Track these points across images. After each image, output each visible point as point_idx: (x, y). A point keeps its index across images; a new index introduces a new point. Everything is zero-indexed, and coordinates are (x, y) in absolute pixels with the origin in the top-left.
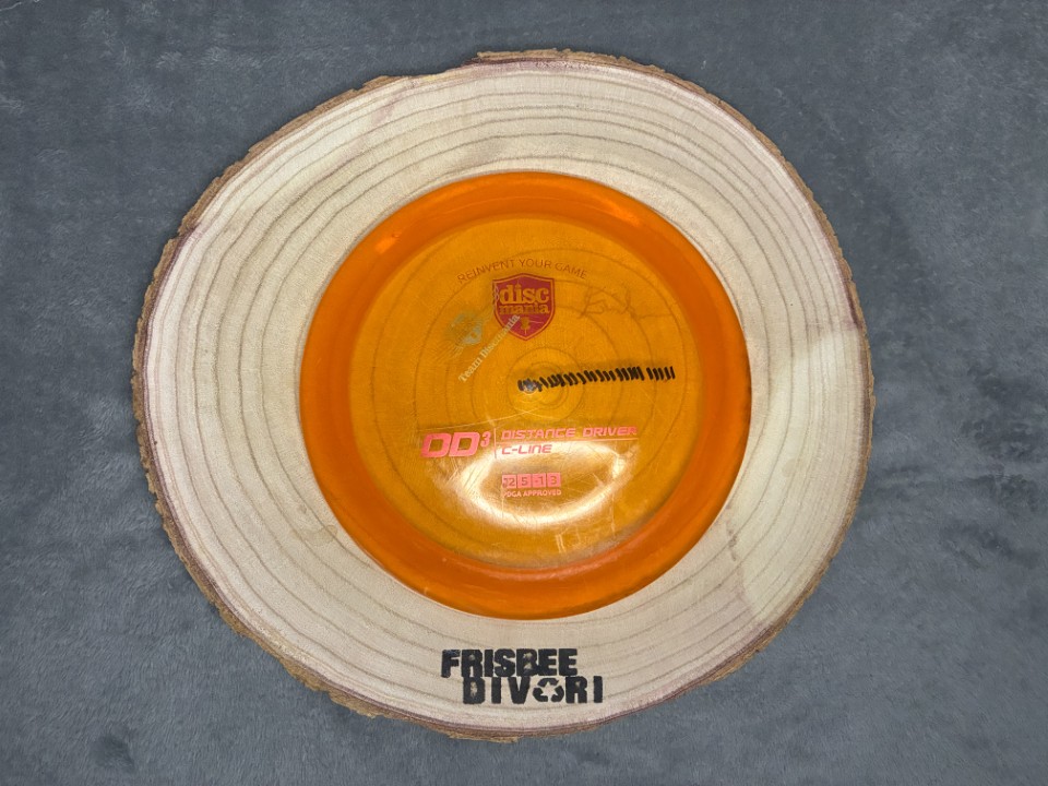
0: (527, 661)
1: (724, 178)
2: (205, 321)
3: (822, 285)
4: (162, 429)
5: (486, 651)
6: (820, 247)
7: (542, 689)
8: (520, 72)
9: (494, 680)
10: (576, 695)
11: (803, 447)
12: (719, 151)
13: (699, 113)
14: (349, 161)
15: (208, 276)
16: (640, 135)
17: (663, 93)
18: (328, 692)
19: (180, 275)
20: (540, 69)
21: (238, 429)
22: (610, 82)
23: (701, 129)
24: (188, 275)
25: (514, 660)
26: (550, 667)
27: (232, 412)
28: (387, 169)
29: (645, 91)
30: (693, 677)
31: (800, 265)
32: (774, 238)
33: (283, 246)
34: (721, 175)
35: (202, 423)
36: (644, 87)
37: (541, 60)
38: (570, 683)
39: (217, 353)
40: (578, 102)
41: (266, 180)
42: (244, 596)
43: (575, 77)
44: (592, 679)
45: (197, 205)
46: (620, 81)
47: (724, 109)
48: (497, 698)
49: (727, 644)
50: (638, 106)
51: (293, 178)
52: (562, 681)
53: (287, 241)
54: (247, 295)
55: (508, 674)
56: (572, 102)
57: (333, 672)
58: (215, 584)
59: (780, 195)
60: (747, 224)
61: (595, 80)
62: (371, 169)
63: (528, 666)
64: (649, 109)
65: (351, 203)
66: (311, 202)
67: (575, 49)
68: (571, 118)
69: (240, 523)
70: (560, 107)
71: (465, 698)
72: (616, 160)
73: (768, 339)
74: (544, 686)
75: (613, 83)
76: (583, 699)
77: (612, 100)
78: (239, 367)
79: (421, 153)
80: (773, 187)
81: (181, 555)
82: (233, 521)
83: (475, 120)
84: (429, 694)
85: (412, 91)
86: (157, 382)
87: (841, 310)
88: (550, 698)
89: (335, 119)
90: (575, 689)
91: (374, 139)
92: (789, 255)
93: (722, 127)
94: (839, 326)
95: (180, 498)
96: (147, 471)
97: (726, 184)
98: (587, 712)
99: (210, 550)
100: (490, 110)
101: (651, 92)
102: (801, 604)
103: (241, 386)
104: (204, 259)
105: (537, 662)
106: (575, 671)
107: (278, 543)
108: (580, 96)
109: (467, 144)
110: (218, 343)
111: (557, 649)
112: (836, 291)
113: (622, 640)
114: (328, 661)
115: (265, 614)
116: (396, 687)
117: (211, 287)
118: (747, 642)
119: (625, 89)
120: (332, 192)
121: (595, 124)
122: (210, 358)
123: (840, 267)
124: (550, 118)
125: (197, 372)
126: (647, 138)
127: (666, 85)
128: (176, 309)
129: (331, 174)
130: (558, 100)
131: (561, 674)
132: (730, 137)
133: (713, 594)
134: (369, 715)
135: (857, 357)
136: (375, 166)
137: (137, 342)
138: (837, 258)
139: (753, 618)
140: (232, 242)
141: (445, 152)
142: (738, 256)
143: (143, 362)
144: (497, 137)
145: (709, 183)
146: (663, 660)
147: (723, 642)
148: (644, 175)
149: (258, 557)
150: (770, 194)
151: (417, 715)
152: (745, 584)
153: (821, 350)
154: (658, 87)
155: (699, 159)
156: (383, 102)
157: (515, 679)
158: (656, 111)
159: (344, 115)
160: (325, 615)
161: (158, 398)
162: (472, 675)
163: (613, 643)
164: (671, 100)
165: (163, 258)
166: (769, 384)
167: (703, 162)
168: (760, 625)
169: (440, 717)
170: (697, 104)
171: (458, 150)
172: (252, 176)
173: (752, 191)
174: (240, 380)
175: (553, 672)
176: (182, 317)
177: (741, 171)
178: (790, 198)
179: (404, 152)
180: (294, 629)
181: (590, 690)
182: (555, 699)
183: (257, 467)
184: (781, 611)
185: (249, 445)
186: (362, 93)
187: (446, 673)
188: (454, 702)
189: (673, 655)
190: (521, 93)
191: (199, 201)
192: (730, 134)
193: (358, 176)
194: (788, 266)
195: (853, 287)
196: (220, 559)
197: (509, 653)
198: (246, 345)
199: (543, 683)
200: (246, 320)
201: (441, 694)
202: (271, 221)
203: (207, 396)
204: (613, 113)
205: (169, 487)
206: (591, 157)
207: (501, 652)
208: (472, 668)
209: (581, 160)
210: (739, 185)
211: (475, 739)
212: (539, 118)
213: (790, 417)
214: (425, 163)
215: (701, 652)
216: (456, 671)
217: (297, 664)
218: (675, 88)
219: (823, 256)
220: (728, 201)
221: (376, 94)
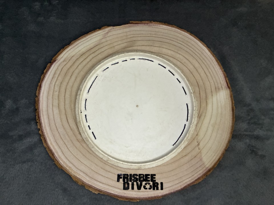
0: (141, 177)
1: (192, 52)
2: (57, 84)
3: (219, 78)
4: (43, 111)
5: (130, 174)
6: (218, 69)
7: (146, 186)
8: (140, 26)
9: (132, 182)
10: (156, 188)
11: (216, 120)
12: (191, 45)
13: (185, 36)
14: (97, 46)
15: (58, 72)
16: (171, 41)
17: (176, 31)
18: (84, 186)
19: (51, 72)
20: (145, 25)
21: (63, 111)
22: (163, 29)
23: (186, 40)
24: (53, 72)
25: (138, 177)
26: (148, 179)
27: (62, 107)
28: (106, 48)
29: (172, 31)
30: (189, 183)
31: (213, 73)
32: (206, 66)
33: (78, 66)
34: (192, 51)
35: (54, 110)
36: (172, 30)
37: (146, 23)
38: (154, 184)
39: (59, 92)
40: (155, 33)
41: (75, 49)
42: (62, 158)
43: (154, 27)
44: (160, 183)
45: (57, 55)
46: (165, 28)
47: (192, 35)
48: (133, 188)
49: (198, 173)
50: (170, 34)
51: (82, 49)
52: (151, 183)
53: (80, 64)
54: (68, 77)
55: (136, 181)
56: (153, 33)
57: (86, 180)
58: (54, 154)
59: (207, 56)
60: (199, 63)
61: (159, 28)
62: (102, 48)
63: (142, 179)
64: (173, 35)
65: (97, 56)
66: (87, 55)
67: (154, 21)
68: (153, 37)
69: (62, 137)
70: (150, 34)
71: (123, 188)
72: (165, 47)
73: (205, 91)
74: (146, 185)
75: (164, 29)
76: (158, 189)
77: (163, 33)
78: (65, 96)
79: (115, 44)
80: (205, 54)
81: (45, 146)
82: (60, 136)
83: (129, 36)
84: (113, 187)
85: (113, 30)
86: (42, 99)
87: (224, 84)
88: (148, 188)
89: (93, 36)
90: (155, 186)
91: (104, 40)
92: (210, 71)
93: (191, 39)
94: (224, 88)
95: (46, 130)
96: (38, 122)
97: (193, 53)
98: (158, 193)
99: (53, 144)
100: (133, 34)
101: (173, 31)
102: (218, 163)
103: (65, 100)
104: (57, 68)
105: (144, 178)
106: (155, 181)
107: (72, 143)
108: (156, 32)
109: (127, 42)
110: (60, 89)
111: (150, 174)
112: (223, 79)
113: (168, 172)
114: (85, 176)
115: (68, 163)
116: (104, 184)
117: (59, 75)
118: (204, 173)
119: (167, 30)
120: (92, 53)
121: (160, 38)
122: (57, 93)
123: (223, 74)
124: (148, 37)
125: (53, 97)
126: (173, 41)
127: (177, 30)
128: (49, 80)
129: (92, 48)
130: (150, 32)
131: (151, 181)
132: (194, 42)
133: (194, 159)
134: (96, 193)
135: (229, 96)
136: (103, 47)
137: (38, 89)
138: (223, 71)
139: (205, 166)
140: (65, 64)
141: (121, 44)
142: (197, 70)
143: (39, 94)
144: (135, 41)
145: (189, 53)
146: (180, 178)
147: (197, 173)
148: (172, 50)
149: (67, 146)
150: (204, 56)
151: (110, 193)
152: (202, 156)
153: (219, 95)
154: (175, 30)
155: (186, 47)
156: (106, 32)
157: (138, 182)
158: (175, 35)
159: (96, 35)
160: (84, 163)
161: (42, 103)
162: (126, 181)
163: (166, 172)
164: (178, 33)
165: (47, 68)
166: (207, 103)
167: (187, 48)
168: (207, 168)
169: (116, 194)
170: (185, 34)
171: (125, 44)
172: (71, 48)
173: (200, 55)
174: (65, 99)
175: (149, 181)
176: (51, 83)
177: (197, 50)
178: (209, 57)
179: (111, 44)
180: (76, 167)
181: (159, 186)
182: (150, 189)
183: (68, 122)
184: (213, 164)
185: (66, 116)
186: (101, 30)
187: (118, 181)
188: (120, 189)
189: (183, 176)
190: (140, 31)
191: (57, 54)
192: (194, 41)
193: (99, 49)
194: (210, 73)
195: (227, 79)
196: (56, 147)
197: (136, 175)
198: (67, 90)
199: (146, 184)
200: (68, 84)
201: (117, 187)
202: (75, 59)
203: (56, 103)
204: (164, 36)
205: (43, 127)
206: (158, 46)
207: (134, 175)
208: (126, 179)
209: (156, 47)
210: (196, 53)
211: (126, 201)
212: (145, 36)
213: (212, 111)
214: (116, 46)
215: (191, 176)
216: (121, 180)
217: (76, 177)
218: (179, 30)
219: (219, 71)
220: (194, 57)
221: (104, 30)
